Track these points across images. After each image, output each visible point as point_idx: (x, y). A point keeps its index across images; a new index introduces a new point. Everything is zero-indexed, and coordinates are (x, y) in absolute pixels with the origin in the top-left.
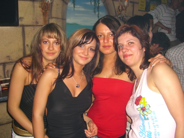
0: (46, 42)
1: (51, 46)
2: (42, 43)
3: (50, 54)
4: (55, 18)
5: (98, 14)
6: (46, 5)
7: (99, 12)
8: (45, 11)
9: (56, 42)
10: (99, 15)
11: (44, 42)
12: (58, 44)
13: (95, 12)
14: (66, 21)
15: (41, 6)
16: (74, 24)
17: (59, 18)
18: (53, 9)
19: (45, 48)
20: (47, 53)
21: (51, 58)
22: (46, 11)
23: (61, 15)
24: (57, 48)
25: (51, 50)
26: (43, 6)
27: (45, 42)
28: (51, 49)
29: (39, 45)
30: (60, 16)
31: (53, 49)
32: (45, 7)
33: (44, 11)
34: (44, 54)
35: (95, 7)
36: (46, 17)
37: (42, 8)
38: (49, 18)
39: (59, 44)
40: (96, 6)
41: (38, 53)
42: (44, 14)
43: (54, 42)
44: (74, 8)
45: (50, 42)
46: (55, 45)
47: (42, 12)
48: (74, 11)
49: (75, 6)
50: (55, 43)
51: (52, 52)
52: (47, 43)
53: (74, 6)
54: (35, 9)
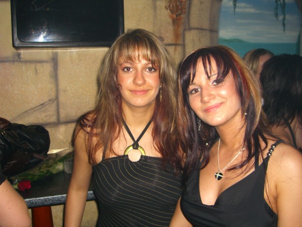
0: (128, 69)
1: (140, 76)
2: (121, 72)
3: (138, 93)
4: (197, 29)
5: (284, 19)
6: (178, 3)
7: (284, 15)
8: (177, 16)
9: (149, 68)
10: (285, 22)
11: (123, 70)
12: (153, 70)
13: (276, 15)
14: (218, 36)
15: (169, 6)
16: (234, 40)
17: (204, 28)
18: (192, 12)
19: (127, 81)
20: (131, 91)
21: (140, 101)
22: (180, 15)
23: (208, 23)
24: (152, 80)
25: (140, 85)
26: (173, 7)
27: (126, 70)
28: (140, 82)
29: (113, 77)
30: (206, 25)
31: (145, 82)
32: (177, 6)
33: (175, 16)
34: (126, 94)
35: (277, 4)
36: (178, 27)
37: (171, 10)
38: (185, 30)
39: (155, 70)
40: (279, 2)
41: (113, 92)
42: (176, 22)
43: (144, 68)
44: (235, 8)
45: (136, 69)
46: (147, 73)
47: (171, 17)
48: (235, 14)
49: (237, 5)
50: (147, 70)
51: (141, 88)
52: (131, 70)
53: (235, 5)
54: (158, 12)
